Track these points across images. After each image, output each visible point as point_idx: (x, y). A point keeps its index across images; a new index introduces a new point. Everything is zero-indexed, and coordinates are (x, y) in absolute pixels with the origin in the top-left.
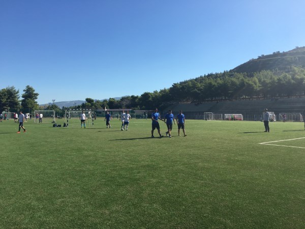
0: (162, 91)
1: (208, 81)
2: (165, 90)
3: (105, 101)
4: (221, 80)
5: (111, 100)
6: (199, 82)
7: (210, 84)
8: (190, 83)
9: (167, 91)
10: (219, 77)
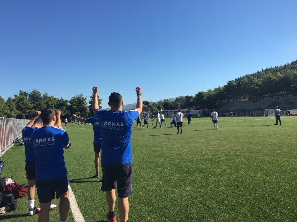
0: (216, 90)
1: (266, 76)
2: (220, 88)
3: (160, 102)
4: (281, 73)
5: (166, 101)
6: (257, 77)
7: (269, 78)
8: (247, 79)
9: (222, 89)
10: (280, 70)
